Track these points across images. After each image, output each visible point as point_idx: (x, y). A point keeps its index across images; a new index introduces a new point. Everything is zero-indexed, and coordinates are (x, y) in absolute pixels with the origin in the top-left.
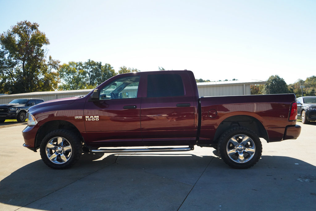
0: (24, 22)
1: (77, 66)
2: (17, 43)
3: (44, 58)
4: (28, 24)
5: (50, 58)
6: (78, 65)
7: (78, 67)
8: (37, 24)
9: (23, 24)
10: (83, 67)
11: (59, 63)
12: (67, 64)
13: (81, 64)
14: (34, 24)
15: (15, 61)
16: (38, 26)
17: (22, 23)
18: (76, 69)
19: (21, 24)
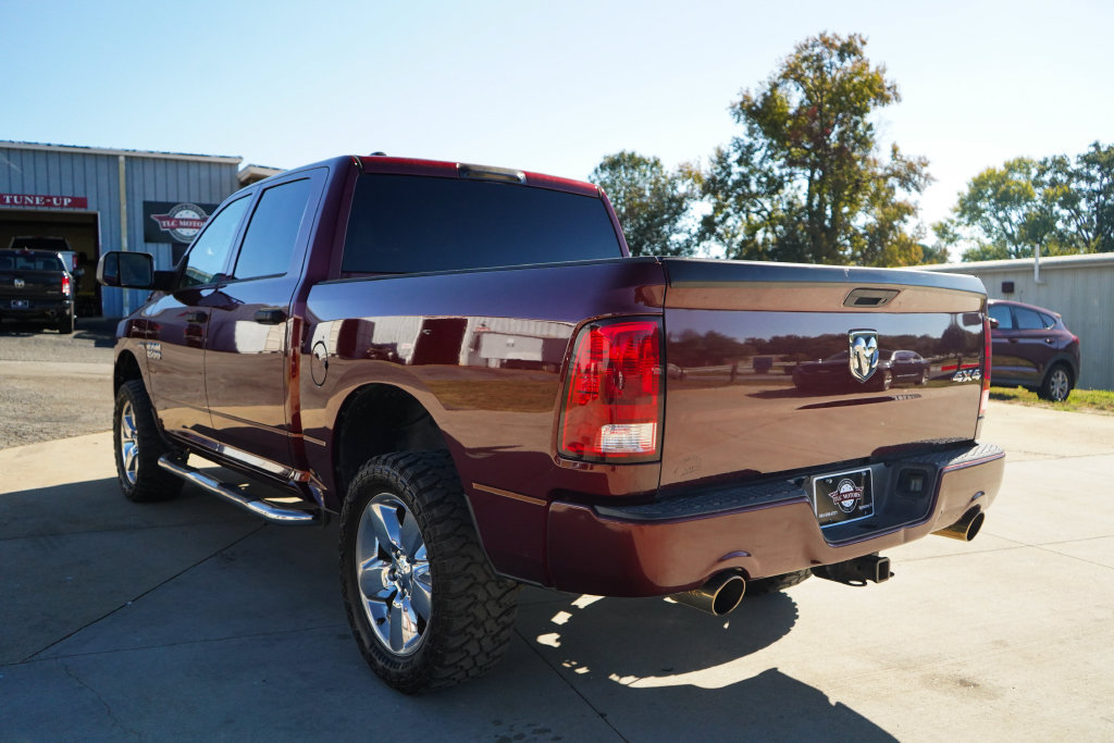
0: (818, 38)
1: (1042, 172)
2: (791, 111)
3: (872, 155)
4: (827, 43)
5: (895, 150)
6: (1048, 169)
7: (1047, 177)
8: (860, 36)
9: (813, 46)
10: (1071, 175)
11: (925, 165)
12: (1000, 168)
13: (1060, 164)
14: (850, 37)
15: (786, 170)
16: (864, 43)
17: (810, 42)
18: (1037, 184)
19: (806, 47)
